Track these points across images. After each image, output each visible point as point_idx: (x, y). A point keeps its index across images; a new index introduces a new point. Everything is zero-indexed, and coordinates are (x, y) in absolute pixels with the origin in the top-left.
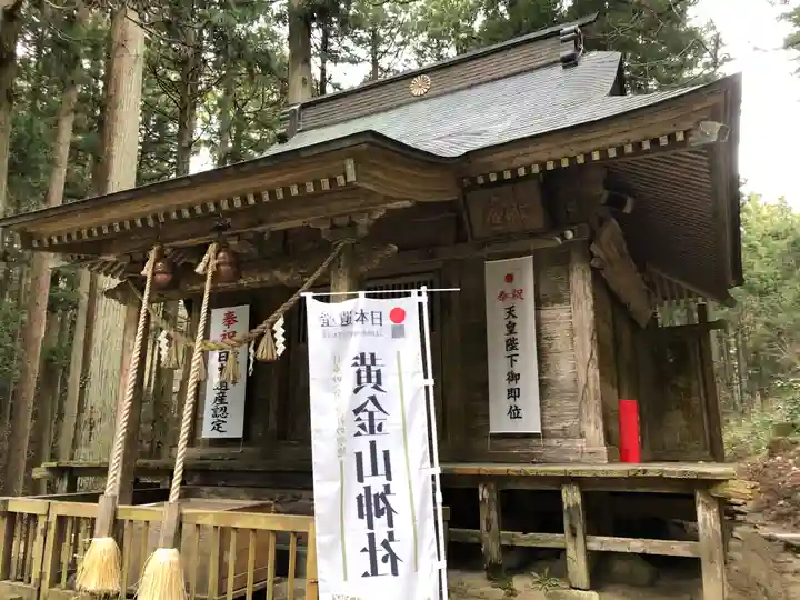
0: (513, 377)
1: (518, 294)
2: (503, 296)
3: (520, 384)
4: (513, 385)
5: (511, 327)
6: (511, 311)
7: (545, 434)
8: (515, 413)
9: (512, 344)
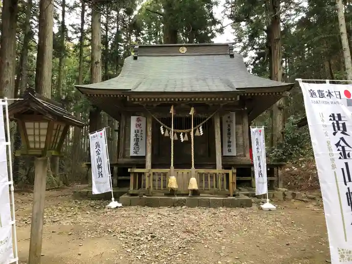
0: (229, 142)
1: (231, 121)
2: (227, 121)
3: (231, 144)
4: (229, 144)
5: (229, 130)
6: (229, 125)
7: (237, 156)
8: (230, 151)
9: (229, 134)
